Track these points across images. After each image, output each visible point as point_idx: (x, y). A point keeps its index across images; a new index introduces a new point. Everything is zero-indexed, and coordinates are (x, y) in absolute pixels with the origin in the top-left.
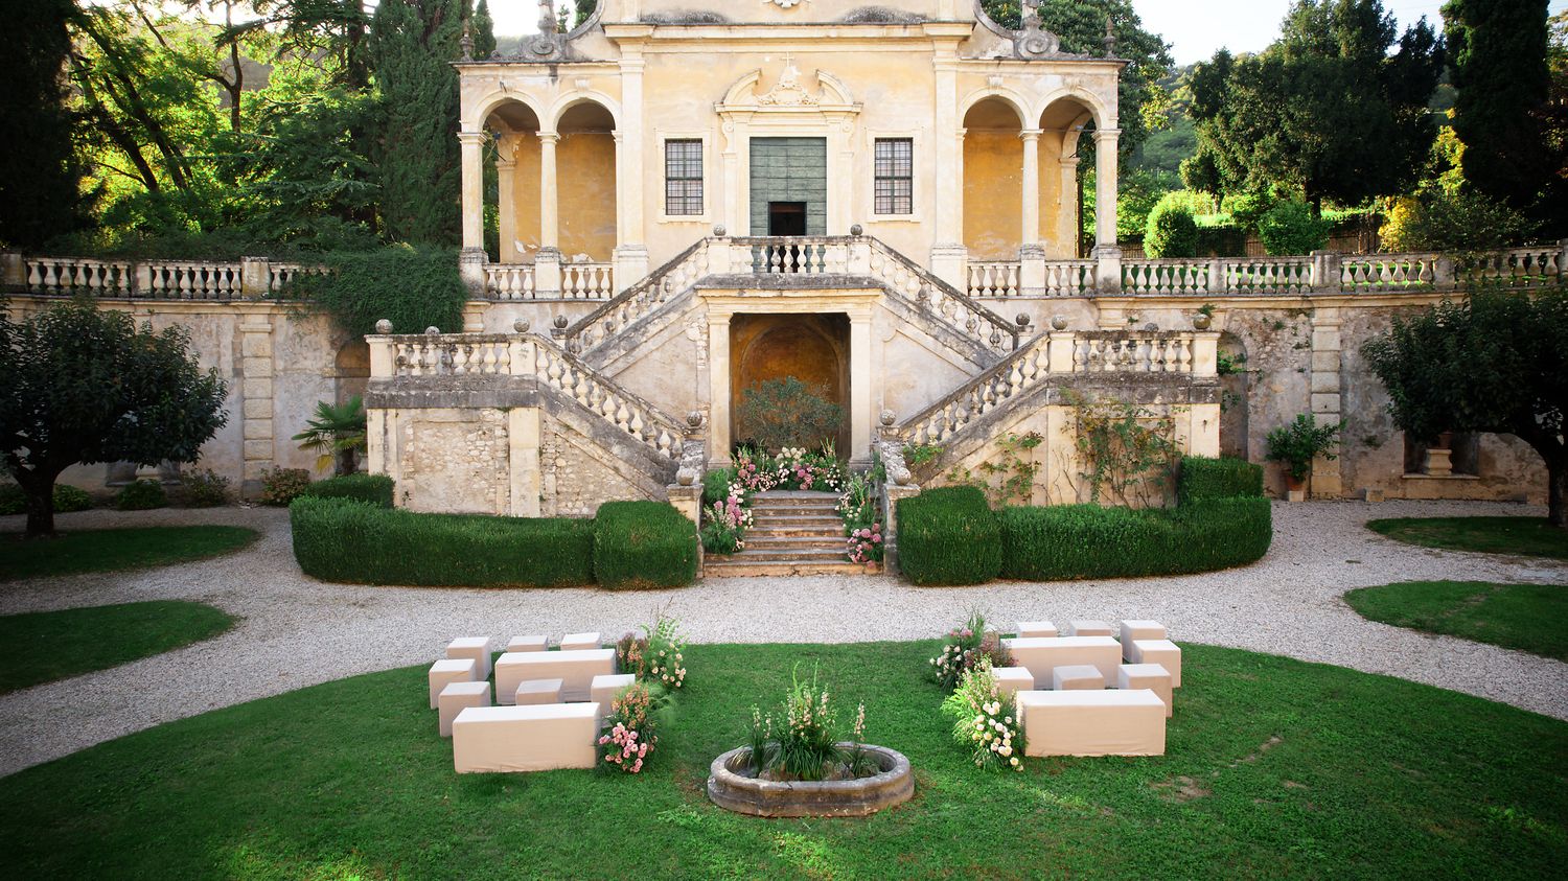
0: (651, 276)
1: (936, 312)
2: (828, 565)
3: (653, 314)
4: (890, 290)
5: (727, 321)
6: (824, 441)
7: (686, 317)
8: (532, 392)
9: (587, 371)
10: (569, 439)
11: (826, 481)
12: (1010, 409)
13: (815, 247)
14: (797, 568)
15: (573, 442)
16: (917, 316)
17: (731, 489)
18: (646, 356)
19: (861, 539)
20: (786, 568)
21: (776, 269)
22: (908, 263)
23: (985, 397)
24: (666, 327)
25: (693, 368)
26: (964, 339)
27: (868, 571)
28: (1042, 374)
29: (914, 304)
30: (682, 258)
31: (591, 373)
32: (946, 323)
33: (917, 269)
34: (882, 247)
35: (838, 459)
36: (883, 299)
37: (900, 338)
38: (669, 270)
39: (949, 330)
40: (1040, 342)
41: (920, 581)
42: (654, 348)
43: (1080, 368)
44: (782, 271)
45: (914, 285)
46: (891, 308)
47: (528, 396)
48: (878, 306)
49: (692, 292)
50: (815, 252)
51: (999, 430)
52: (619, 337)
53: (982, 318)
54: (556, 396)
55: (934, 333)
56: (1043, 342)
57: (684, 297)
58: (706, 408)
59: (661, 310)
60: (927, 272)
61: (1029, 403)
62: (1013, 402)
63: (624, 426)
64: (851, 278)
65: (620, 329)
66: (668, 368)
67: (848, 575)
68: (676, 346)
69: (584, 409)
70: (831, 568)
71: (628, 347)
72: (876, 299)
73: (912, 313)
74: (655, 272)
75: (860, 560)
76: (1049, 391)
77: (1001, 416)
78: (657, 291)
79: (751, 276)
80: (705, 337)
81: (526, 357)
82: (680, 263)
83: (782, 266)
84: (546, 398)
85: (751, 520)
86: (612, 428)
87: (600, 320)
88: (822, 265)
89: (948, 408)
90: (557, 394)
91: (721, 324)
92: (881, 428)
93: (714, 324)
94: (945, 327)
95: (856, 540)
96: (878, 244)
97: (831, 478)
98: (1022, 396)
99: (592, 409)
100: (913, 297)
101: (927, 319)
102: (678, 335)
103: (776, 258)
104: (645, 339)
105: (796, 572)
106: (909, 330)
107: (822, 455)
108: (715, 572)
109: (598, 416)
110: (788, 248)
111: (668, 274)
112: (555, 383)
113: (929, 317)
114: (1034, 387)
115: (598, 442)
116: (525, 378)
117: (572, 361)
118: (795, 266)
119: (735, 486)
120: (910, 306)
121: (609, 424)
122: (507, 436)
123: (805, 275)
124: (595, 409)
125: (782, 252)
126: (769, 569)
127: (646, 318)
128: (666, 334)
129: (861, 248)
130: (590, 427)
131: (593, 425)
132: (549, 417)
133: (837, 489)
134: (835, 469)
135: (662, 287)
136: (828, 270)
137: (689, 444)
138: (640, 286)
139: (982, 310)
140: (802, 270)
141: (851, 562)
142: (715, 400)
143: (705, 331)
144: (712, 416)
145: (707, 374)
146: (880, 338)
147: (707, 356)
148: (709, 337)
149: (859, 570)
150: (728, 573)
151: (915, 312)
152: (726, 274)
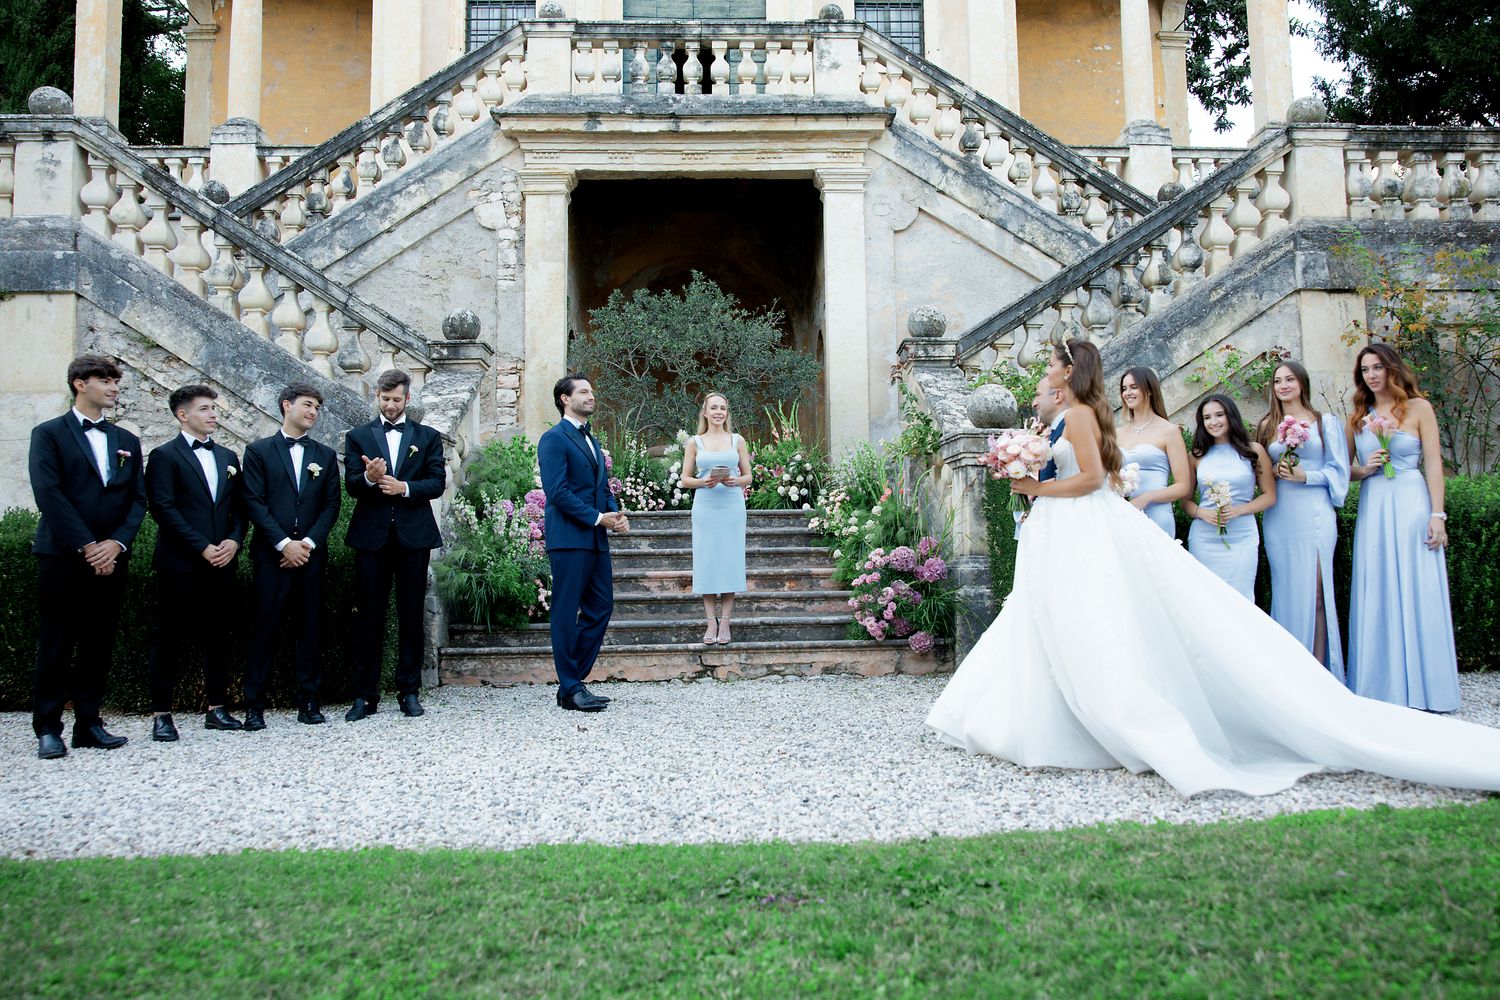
0: (406, 97)
1: (999, 174)
2: (799, 649)
3: (408, 174)
4: (904, 129)
5: (562, 187)
6: (774, 412)
7: (478, 179)
8: (59, 255)
9: (202, 209)
10: (150, 373)
11: (781, 490)
12: (1212, 299)
13: (747, 45)
14: (710, 660)
15: (159, 378)
16: (960, 181)
18: (389, 262)
19: (890, 574)
20: (679, 660)
21: (667, 87)
22: (938, 78)
23: (1153, 274)
24: (433, 202)
25: (490, 284)
26: (1058, 228)
27: (910, 666)
28: (1276, 225)
29: (954, 157)
30: (471, 64)
31: (210, 214)
32: (1019, 196)
33: (956, 87)
34: (886, 45)
35: (807, 442)
36: (888, 145)
37: (927, 226)
38: (443, 87)
39: (1025, 208)
40: (1270, 150)
42: (407, 244)
43: (1362, 211)
44: (680, 89)
45: (951, 119)
46: (906, 163)
47: (48, 265)
48: (880, 161)
49: (489, 130)
50: (747, 55)
51: (1193, 347)
52: (334, 222)
53: (1091, 190)
54: (122, 268)
55: (999, 212)
56: (1277, 150)
57: (472, 140)
58: (516, 371)
59: (423, 167)
60: (978, 94)
61: (1255, 284)
62: (1219, 284)
63: (288, 343)
64: (824, 103)
65: (339, 205)
66: (436, 287)
67: (854, 674)
68: (452, 240)
69: (191, 299)
70: (805, 658)
71: (351, 243)
72: (876, 147)
73: (950, 174)
74: (414, 90)
75: (889, 636)
76: (1300, 257)
77: (1195, 314)
78: (418, 132)
79: (615, 100)
80: (515, 221)
81: (53, 175)
82: (466, 73)
83: (680, 84)
84: (95, 270)
86: (256, 344)
87: (298, 190)
88: (762, 83)
89: (1069, 299)
90: (125, 262)
91: (548, 193)
92: (912, 342)
93: (534, 193)
94: (1018, 202)
95: (876, 576)
96: (877, 39)
97: (791, 483)
98: (1238, 271)
99: (213, 301)
100: (953, 146)
101: (982, 187)
102: (459, 217)
103: (668, 66)
104: (387, 225)
105: (707, 671)
106: (943, 208)
107: (770, 439)
108: (474, 673)
109: (224, 318)
110: (692, 47)
111: (443, 97)
112: (125, 241)
113: (986, 182)
114: (1265, 252)
115: (218, 377)
116: (48, 224)
117: (166, 186)
118: (707, 84)
120: (946, 161)
121: (249, 336)
123: (729, 98)
124: (220, 301)
125: (680, 57)
126: (628, 662)
127: (393, 184)
128: (433, 216)
129: (841, 48)
130: (200, 340)
131: (208, 336)
132: (101, 320)
134: (800, 463)
135: (428, 126)
136: (774, 90)
137: (443, 377)
138: (381, 118)
139: (1092, 170)
140: (720, 90)
141: (865, 643)
142: (534, 351)
143: (515, 208)
144: (526, 388)
145: (519, 298)
146: (885, 224)
147: (519, 260)
148: (523, 221)
149: (886, 662)
150: (510, 675)
151: (956, 173)
152: (563, 95)
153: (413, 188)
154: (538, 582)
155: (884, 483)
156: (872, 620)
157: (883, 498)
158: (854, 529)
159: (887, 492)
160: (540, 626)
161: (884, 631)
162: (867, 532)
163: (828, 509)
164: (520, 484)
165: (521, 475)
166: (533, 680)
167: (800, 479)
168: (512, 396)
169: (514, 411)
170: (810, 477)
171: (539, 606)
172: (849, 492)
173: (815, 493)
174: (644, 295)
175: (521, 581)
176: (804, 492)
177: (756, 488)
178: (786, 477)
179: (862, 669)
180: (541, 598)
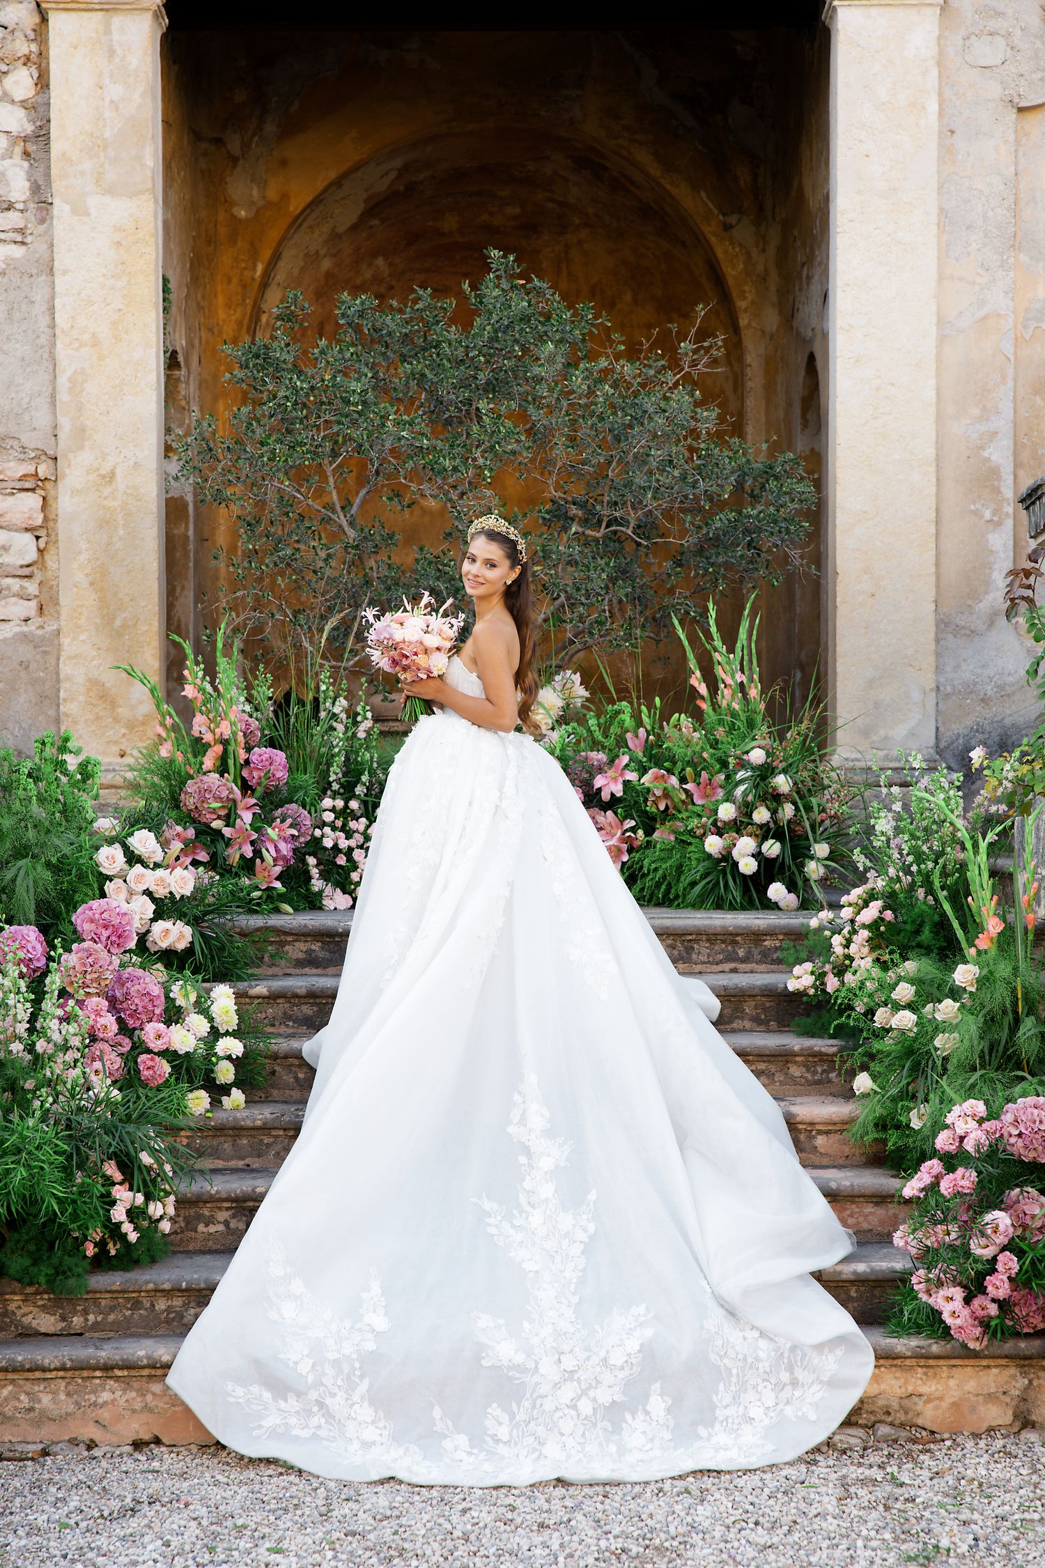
6: (696, 624)
11: (713, 844)
17: (110, 858)
19: (1003, 1172)
35: (779, 717)
58: (35, 484)
75: (997, 1333)
85: (233, 1046)
93: (70, 5)
95: (964, 1179)
97: (737, 827)
107: (684, 701)
119: (144, 841)
133: (776, 891)
134: (765, 773)
141: (935, 1349)
142: (81, 433)
143: (23, 47)
144: (61, 527)
145: (39, 295)
146: (994, 90)
147: (36, 189)
148: (43, 83)
149: (990, 1397)
150: (38, 1423)
154: (111, 1169)
155: (983, 900)
156: (958, 1293)
157: (983, 942)
158: (906, 1019)
159: (993, 926)
160: (114, 1280)
161: (984, 1323)
162: (938, 1028)
163: (837, 940)
164: (58, 868)
165: (61, 844)
166: (92, 1432)
167: (761, 815)
168: (25, 549)
169: (32, 587)
170: (788, 811)
171: (114, 1230)
172: (891, 900)
173: (799, 850)
174: (361, 314)
175: (67, 1171)
176: (772, 848)
177: (649, 831)
178: (727, 812)
179: (929, 1415)
180: (118, 1214)
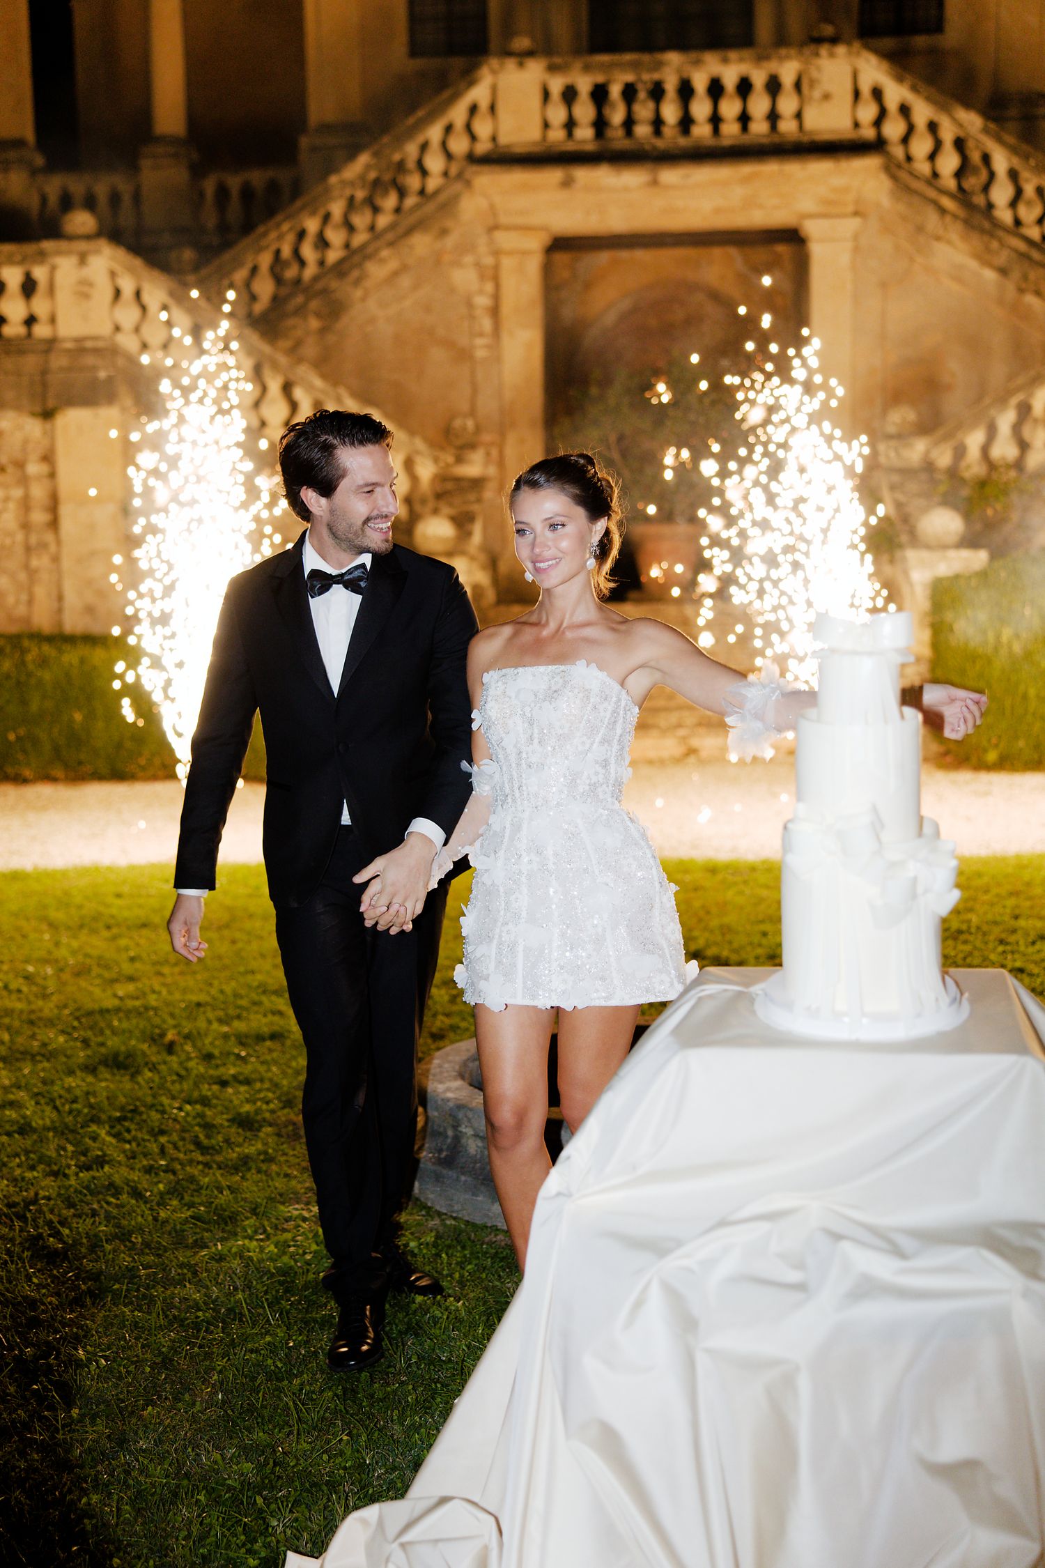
1: (1003, 215)
3: (378, 237)
4: (900, 168)
5: (537, 246)
7: (450, 242)
8: (102, 374)
13: (731, 79)
16: (959, 226)
21: (644, 128)
24: (406, 268)
25: (465, 355)
29: (952, 198)
41: (992, 756)
44: (658, 132)
47: (94, 382)
52: (305, 289)
57: (442, 198)
59: (393, 228)
64: (813, 142)
65: (309, 272)
73: (948, 219)
79: (591, 147)
80: (489, 287)
81: (86, 296)
83: (658, 123)
84: (134, 388)
88: (745, 120)
91: (523, 254)
93: (510, 257)
96: (873, 63)
101: (983, 231)
103: (644, 108)
104: (361, 292)
105: (692, 751)
106: (942, 258)
110: (671, 85)
113: (988, 225)
116: (89, 344)
118: (686, 124)
120: (947, 203)
122: (52, 475)
123: (711, 140)
125: (657, 93)
128: (406, 282)
129: (833, 75)
136: (759, 128)
140: (701, 128)
143: (490, 273)
144: (506, 462)
145: (496, 369)
146: (873, 277)
147: (495, 328)
148: (497, 286)
151: (955, 216)
152: (535, 144)
153: (385, 253)
